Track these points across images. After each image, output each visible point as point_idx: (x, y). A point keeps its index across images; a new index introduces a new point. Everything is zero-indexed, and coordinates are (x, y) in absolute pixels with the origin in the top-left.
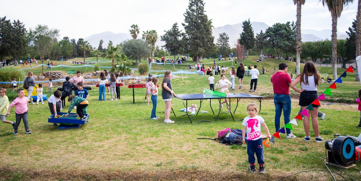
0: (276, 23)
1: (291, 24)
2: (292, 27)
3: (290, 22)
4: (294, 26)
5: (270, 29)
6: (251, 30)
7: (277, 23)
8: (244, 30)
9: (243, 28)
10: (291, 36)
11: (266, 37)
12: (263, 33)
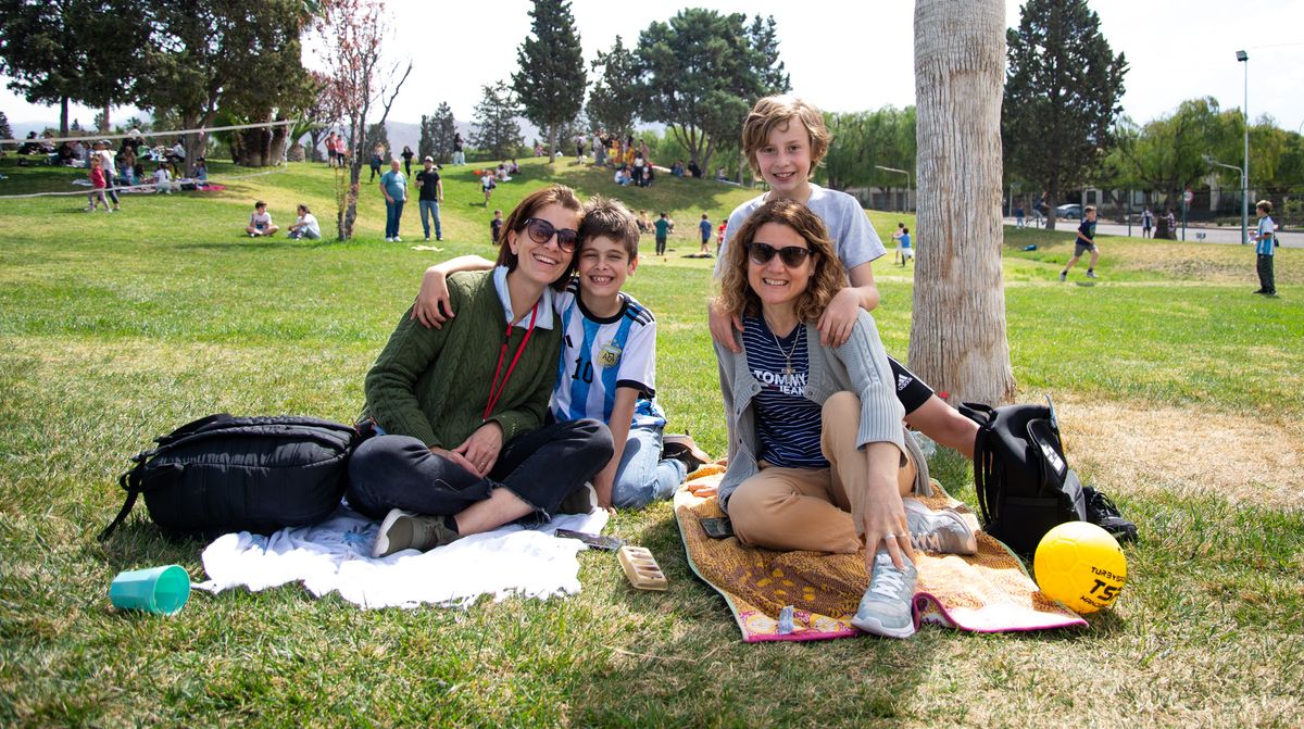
0: (687, 9)
1: (748, 23)
2: (757, 37)
3: (744, 17)
4: (762, 32)
5: (657, 31)
6: (567, 31)
7: (691, 8)
8: (539, 28)
9: (534, 20)
10: (751, 73)
11: (637, 71)
12: (624, 47)
